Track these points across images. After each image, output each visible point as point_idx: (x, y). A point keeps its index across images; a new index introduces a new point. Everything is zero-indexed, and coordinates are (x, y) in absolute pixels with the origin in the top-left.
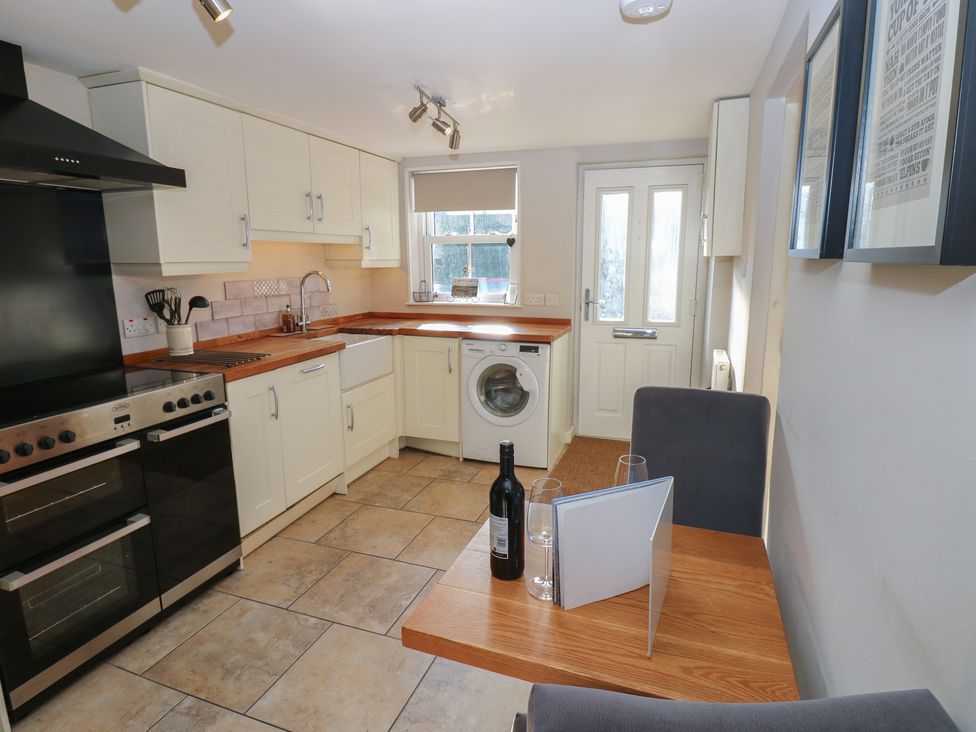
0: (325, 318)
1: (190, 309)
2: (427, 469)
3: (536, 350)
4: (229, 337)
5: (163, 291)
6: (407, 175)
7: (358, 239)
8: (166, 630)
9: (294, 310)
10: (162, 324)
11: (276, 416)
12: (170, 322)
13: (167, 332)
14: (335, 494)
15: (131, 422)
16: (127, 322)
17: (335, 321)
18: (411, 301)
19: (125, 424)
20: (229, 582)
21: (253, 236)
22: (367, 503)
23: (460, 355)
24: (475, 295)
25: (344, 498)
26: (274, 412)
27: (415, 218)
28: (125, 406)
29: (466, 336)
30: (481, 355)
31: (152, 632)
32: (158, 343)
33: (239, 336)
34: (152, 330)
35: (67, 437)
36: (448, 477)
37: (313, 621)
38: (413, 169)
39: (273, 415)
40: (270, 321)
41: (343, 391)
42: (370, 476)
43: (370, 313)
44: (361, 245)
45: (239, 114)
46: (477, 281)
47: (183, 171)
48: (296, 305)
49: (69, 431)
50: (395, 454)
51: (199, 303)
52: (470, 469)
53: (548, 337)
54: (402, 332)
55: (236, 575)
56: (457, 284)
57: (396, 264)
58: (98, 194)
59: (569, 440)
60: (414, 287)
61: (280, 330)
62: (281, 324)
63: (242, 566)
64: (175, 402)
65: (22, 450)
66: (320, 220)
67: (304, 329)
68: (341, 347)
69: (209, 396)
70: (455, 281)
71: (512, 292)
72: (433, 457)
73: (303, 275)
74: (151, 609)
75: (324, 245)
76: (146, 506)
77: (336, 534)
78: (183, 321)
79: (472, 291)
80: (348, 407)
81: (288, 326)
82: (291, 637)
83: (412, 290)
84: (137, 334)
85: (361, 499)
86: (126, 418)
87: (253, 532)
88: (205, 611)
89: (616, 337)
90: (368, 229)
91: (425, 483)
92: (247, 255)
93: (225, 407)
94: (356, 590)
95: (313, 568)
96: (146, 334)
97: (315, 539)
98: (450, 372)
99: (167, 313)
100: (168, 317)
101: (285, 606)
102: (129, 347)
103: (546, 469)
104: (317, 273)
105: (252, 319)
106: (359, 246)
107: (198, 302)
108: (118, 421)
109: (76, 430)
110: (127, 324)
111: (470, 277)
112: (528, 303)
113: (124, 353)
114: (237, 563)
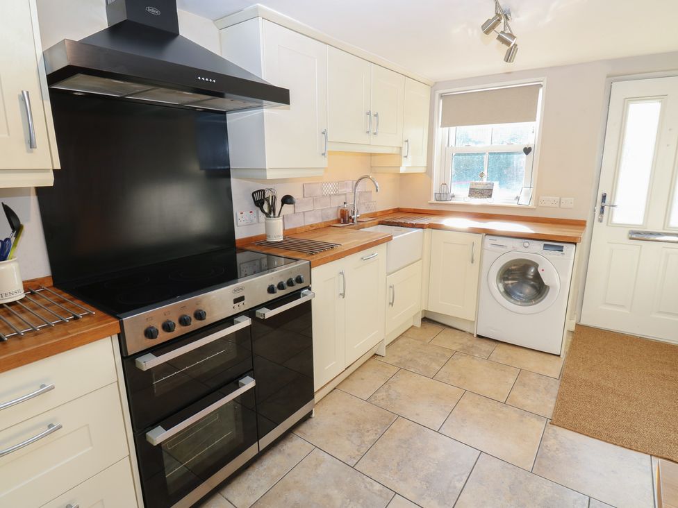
0: (369, 212)
1: (282, 205)
2: (446, 341)
3: (560, 249)
4: (304, 226)
5: (264, 191)
6: (437, 96)
7: (399, 149)
8: (261, 468)
9: (348, 207)
10: (263, 217)
11: (343, 295)
12: (268, 215)
13: (266, 223)
14: (376, 355)
15: (245, 302)
16: (239, 214)
17: (374, 215)
18: (433, 201)
19: (241, 303)
20: (304, 428)
21: (330, 148)
22: (402, 368)
23: (482, 249)
24: (490, 196)
25: (383, 359)
26: (342, 292)
27: (441, 132)
28: (241, 289)
29: (489, 233)
30: (504, 250)
31: (251, 468)
32: (259, 231)
33: (311, 226)
34: (255, 220)
35: (200, 315)
36: (467, 351)
37: (377, 487)
38: (441, 91)
39: (341, 294)
40: (332, 215)
41: (389, 274)
42: (401, 341)
43: (398, 209)
44: (400, 154)
45: (325, 45)
46: (493, 185)
47: (288, 91)
48: (350, 203)
49: (201, 310)
50: (418, 324)
51: (289, 201)
52: (485, 346)
53: (575, 238)
54: (431, 226)
55: (310, 422)
56: (474, 187)
57: (423, 170)
58: (223, 114)
59: (573, 328)
60: (435, 189)
61: (339, 221)
62: (339, 217)
63: (313, 415)
64: (276, 286)
65: (167, 327)
66: (375, 134)
67: (355, 221)
68: (390, 239)
69: (299, 280)
70: (472, 184)
71: (527, 194)
72: (450, 330)
73: (357, 179)
74: (252, 451)
75: (371, 155)
76: (252, 370)
77: (382, 394)
78: (277, 214)
79: (487, 193)
80: (391, 287)
81: (345, 218)
82: (361, 501)
83: (434, 192)
84: (246, 223)
85: (397, 363)
86: (242, 299)
87: (322, 388)
88: (289, 455)
89: (631, 239)
90: (407, 141)
91: (449, 355)
92: (324, 162)
93: (310, 289)
94: (410, 460)
95: (368, 426)
96: (250, 224)
97: (366, 397)
98: (472, 262)
99: (266, 207)
100: (266, 211)
101: (352, 463)
102: (240, 233)
103: (559, 356)
104: (367, 177)
105: (320, 213)
106: (399, 155)
107: (287, 200)
108: (236, 301)
109: (206, 310)
110: (239, 216)
111: (485, 180)
112: (543, 205)
113: (236, 238)
114: (311, 413)
